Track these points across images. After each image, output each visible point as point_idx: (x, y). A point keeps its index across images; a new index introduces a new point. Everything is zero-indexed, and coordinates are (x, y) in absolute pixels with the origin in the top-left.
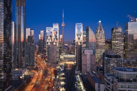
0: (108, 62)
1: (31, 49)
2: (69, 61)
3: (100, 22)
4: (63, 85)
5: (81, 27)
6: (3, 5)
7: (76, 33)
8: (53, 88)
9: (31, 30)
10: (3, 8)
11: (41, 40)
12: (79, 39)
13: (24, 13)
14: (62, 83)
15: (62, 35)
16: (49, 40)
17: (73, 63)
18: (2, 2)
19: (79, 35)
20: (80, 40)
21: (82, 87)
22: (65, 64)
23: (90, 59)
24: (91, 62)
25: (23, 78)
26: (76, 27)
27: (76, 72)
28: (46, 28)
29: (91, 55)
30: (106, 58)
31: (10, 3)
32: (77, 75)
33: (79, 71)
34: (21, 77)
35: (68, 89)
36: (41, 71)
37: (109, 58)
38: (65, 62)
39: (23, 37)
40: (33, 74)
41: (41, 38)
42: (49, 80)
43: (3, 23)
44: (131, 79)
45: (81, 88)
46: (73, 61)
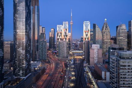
0: (113, 53)
1: (44, 45)
2: (78, 56)
3: (106, 20)
4: (74, 75)
5: (89, 25)
6: (25, 5)
7: (84, 30)
8: (65, 77)
9: (42, 28)
10: (25, 7)
11: (51, 37)
12: (87, 35)
13: (38, 12)
14: (73, 73)
15: (70, 33)
16: (60, 37)
17: (81, 57)
18: (24, 2)
19: (87, 32)
20: (88, 37)
21: (91, 76)
22: (74, 59)
23: (97, 53)
24: (98, 55)
25: (37, 69)
26: (84, 25)
27: (85, 65)
28: (57, 25)
29: (98, 49)
30: (112, 50)
31: (30, 3)
32: (85, 67)
33: (87, 63)
34: (36, 69)
35: (78, 78)
36: (53, 64)
37: (114, 50)
38: (74, 57)
39: (37, 33)
40: (46, 66)
41: (51, 35)
42: (61, 70)
43: (25, 20)
44: (130, 58)
45: (89, 77)
46: (82, 56)
